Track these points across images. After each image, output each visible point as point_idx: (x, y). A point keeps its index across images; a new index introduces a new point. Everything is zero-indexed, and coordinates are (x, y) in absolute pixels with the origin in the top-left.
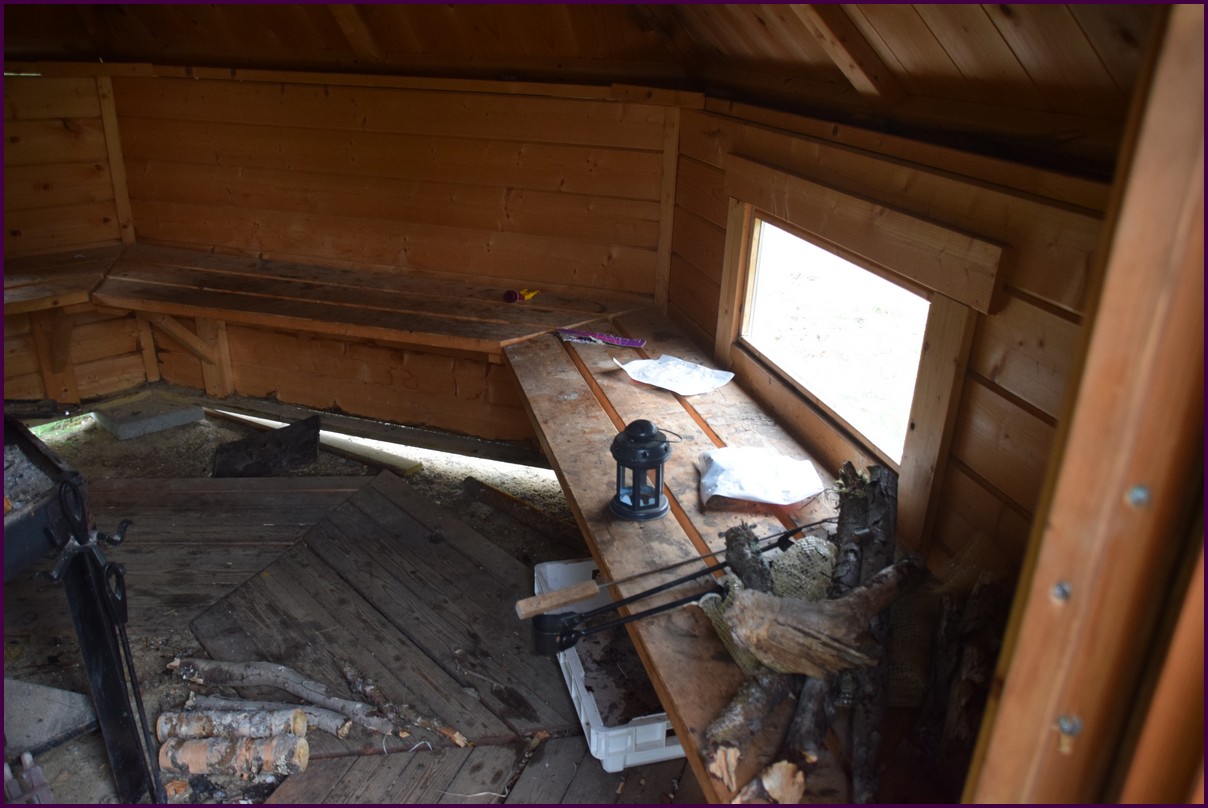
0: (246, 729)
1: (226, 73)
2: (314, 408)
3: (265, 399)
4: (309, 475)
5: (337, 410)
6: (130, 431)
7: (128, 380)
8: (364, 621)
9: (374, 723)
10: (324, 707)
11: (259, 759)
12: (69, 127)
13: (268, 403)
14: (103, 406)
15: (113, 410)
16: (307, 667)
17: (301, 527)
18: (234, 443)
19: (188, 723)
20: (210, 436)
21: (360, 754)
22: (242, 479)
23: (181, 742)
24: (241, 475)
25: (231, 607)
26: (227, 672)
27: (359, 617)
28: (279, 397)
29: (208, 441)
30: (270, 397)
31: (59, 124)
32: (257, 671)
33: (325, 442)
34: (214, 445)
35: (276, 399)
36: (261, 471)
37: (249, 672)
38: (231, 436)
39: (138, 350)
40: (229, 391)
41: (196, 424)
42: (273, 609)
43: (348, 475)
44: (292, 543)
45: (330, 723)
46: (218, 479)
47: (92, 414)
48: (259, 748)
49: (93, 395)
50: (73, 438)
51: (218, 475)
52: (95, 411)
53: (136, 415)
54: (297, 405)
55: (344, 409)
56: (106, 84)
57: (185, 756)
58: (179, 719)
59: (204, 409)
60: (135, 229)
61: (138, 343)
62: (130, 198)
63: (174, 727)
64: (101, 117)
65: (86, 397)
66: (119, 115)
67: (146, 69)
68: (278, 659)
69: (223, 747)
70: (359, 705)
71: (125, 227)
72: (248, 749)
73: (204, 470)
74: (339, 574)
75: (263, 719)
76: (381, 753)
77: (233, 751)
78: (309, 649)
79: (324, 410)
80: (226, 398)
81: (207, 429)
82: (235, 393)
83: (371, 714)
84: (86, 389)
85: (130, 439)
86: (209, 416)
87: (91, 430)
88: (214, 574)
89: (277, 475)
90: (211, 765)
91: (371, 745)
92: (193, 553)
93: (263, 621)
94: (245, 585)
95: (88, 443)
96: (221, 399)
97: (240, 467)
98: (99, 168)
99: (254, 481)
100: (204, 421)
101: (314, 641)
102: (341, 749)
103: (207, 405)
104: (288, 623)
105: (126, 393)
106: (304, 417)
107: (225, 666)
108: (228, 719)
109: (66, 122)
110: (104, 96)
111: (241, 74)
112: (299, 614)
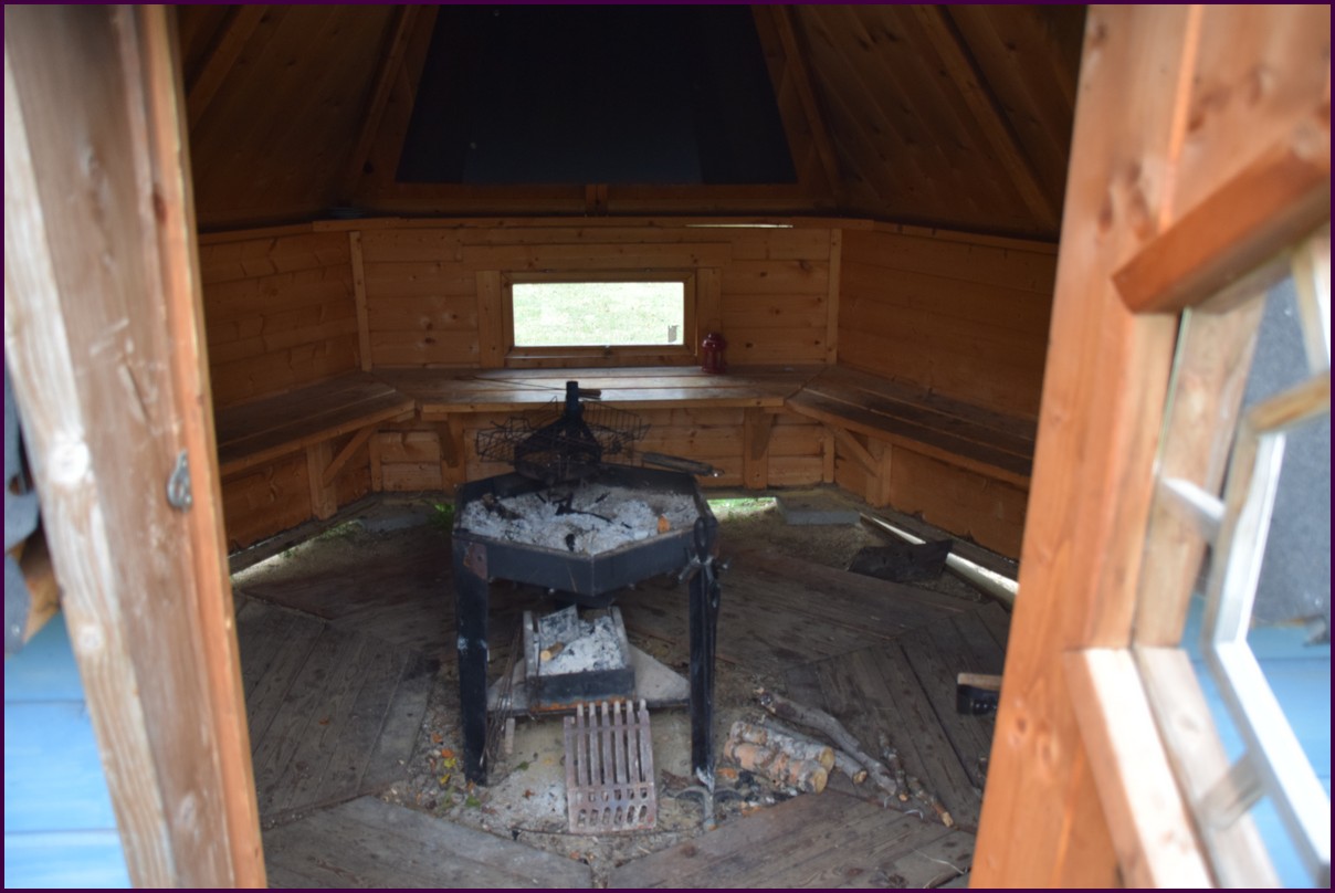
0: (789, 749)
1: (928, 231)
2: (951, 533)
3: (913, 516)
4: (928, 589)
5: (970, 539)
6: (797, 519)
7: (808, 477)
8: (917, 712)
9: (884, 782)
10: (850, 755)
11: (787, 771)
12: (804, 266)
13: (913, 520)
14: (784, 494)
15: (789, 499)
16: (856, 728)
17: (901, 628)
18: (875, 548)
19: (752, 732)
20: (859, 538)
21: (864, 800)
22: (868, 578)
23: (742, 741)
24: (872, 575)
25: (819, 669)
26: (793, 709)
27: (915, 707)
28: (924, 517)
29: (856, 541)
30: (916, 515)
31: (797, 264)
32: (814, 716)
33: (950, 564)
34: (860, 546)
35: (921, 518)
36: (889, 575)
37: (808, 714)
38: (876, 542)
39: (821, 454)
40: (884, 502)
41: (851, 526)
42: (850, 680)
43: (962, 598)
44: (888, 638)
45: (851, 768)
46: (853, 574)
47: (774, 499)
48: (790, 764)
49: (778, 484)
50: (755, 515)
51: (854, 569)
52: (776, 496)
53: (805, 507)
54: (937, 527)
55: (976, 539)
56: (837, 234)
57: (741, 752)
58: (747, 728)
59: (862, 514)
60: (838, 354)
61: (822, 449)
62: (839, 326)
63: (741, 732)
64: (828, 261)
65: (773, 484)
66: (842, 259)
67: (868, 224)
68: (836, 715)
69: (767, 754)
70: (878, 765)
71: (830, 350)
72: (783, 761)
73: (844, 564)
74: (915, 673)
75: (802, 746)
76: (881, 805)
77: (772, 758)
78: (863, 717)
79: (959, 537)
80: (880, 509)
81: (859, 532)
82: (889, 506)
83: (883, 774)
84: (774, 478)
85: (795, 525)
86: (863, 520)
87: (770, 512)
88: (817, 642)
89: (900, 582)
90: (755, 765)
91: (876, 797)
92: (808, 623)
93: (838, 686)
94: (837, 658)
95: (765, 522)
96: (876, 508)
97: (873, 568)
98: (819, 300)
99: (879, 582)
100: (859, 525)
101: (870, 713)
102: (851, 791)
103: (864, 511)
104: (856, 693)
105: (804, 488)
106: (939, 539)
107: (793, 705)
108: (778, 738)
109: (802, 262)
110: (834, 244)
111: (940, 233)
112: (868, 690)
